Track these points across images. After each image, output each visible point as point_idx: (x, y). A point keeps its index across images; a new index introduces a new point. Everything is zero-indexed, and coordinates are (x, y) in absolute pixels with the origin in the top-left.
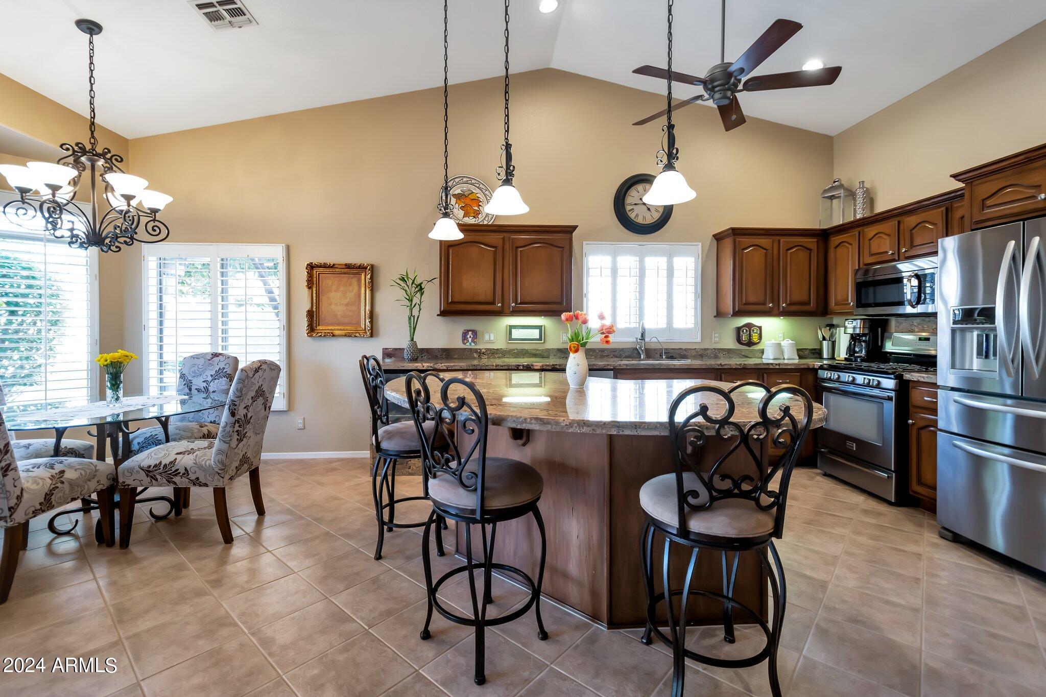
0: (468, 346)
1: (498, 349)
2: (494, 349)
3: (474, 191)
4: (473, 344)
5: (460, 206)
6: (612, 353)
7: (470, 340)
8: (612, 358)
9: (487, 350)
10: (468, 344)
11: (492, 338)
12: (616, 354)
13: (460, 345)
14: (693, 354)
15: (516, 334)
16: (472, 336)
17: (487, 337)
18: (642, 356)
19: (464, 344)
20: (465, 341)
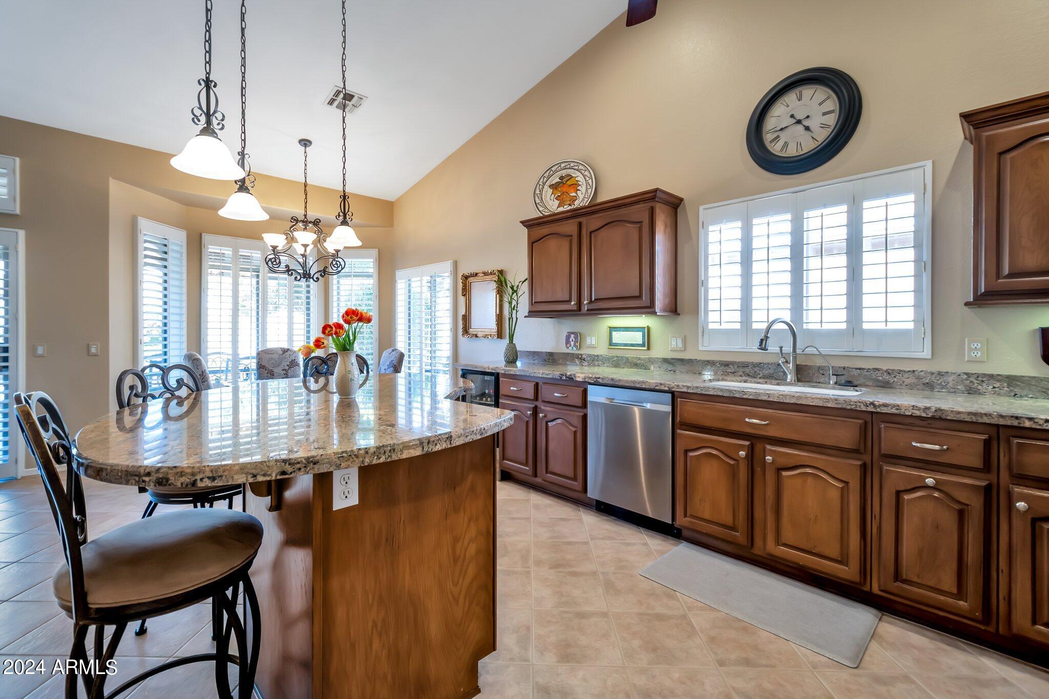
0: (569, 351)
1: (598, 356)
2: (594, 355)
3: (573, 175)
4: (575, 348)
5: (556, 196)
6: (741, 370)
7: (572, 343)
8: (740, 376)
9: (590, 356)
10: (570, 348)
11: (593, 343)
12: (747, 370)
13: (563, 349)
14: (908, 381)
15: (617, 337)
16: (574, 340)
17: (588, 341)
18: (789, 377)
19: (567, 348)
20: (568, 345)
